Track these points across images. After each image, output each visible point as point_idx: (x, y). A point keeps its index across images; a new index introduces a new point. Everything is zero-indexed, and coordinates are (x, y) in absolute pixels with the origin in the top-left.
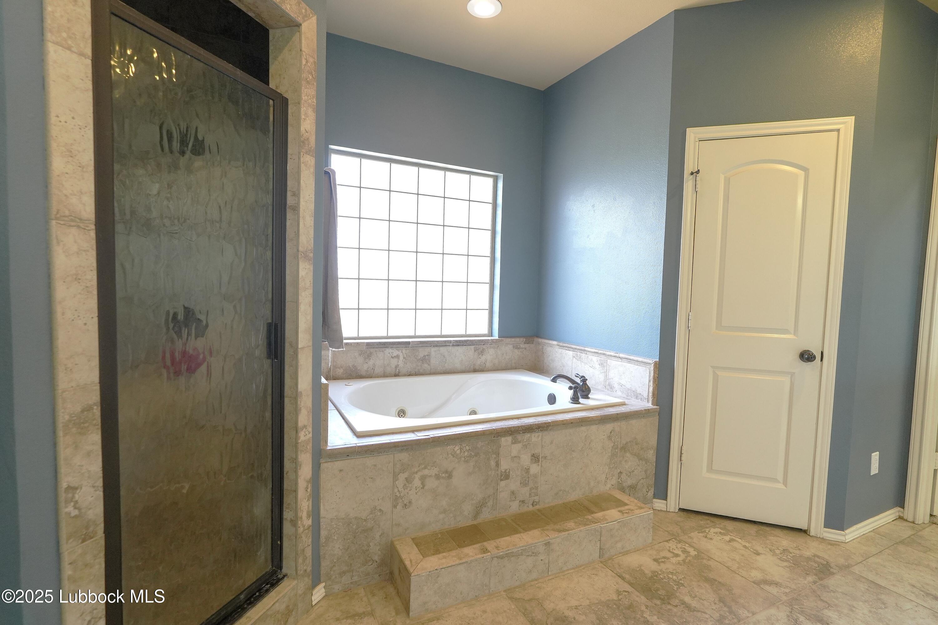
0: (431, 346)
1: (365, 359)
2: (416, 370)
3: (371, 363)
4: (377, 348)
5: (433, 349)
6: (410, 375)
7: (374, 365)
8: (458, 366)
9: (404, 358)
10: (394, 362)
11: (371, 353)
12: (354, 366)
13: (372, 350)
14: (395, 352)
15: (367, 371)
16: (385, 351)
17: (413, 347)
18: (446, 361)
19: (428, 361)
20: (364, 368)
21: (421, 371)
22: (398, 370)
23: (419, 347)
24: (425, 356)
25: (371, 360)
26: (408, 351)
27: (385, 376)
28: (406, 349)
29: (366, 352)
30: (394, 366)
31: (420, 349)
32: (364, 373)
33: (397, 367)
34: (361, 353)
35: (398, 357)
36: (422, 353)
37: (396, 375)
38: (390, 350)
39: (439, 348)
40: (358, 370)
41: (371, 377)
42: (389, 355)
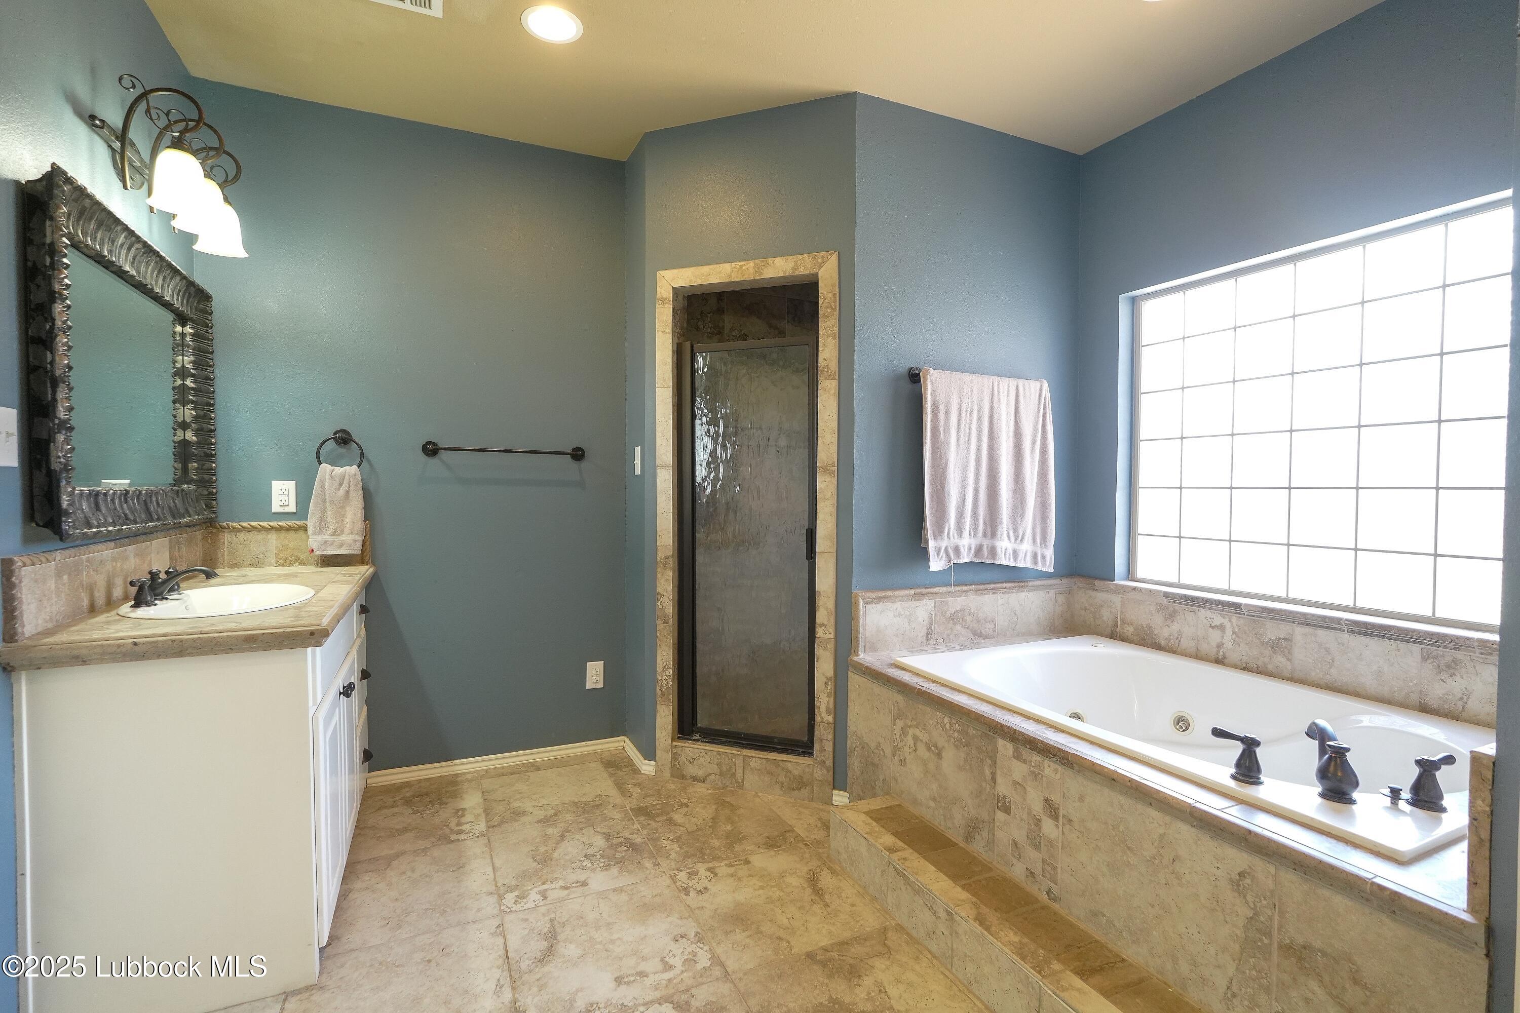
0: (1293, 622)
1: (1166, 619)
2: (1260, 663)
3: (1175, 627)
4: (1185, 605)
5: (1299, 631)
6: (1246, 668)
7: (1180, 633)
8: (1369, 682)
9: (1234, 633)
10: (1215, 637)
11: (1175, 612)
12: (1150, 628)
13: (1177, 607)
14: (1218, 620)
15: (1168, 640)
16: (1200, 613)
17: (1254, 616)
18: (1333, 662)
19: (1286, 651)
20: (1164, 633)
21: (1270, 667)
22: (1221, 653)
23: (1264, 618)
24: (1278, 639)
25: (1175, 623)
26: (1242, 621)
27: (1198, 656)
28: (1240, 617)
29: (1168, 608)
30: (1214, 644)
31: (1269, 624)
32: (1163, 642)
33: (1220, 646)
34: (1160, 608)
35: (1221, 628)
36: (1273, 631)
37: (1219, 661)
38: (1209, 614)
39: (1316, 630)
40: (1155, 635)
41: (1175, 652)
42: (1205, 621)
